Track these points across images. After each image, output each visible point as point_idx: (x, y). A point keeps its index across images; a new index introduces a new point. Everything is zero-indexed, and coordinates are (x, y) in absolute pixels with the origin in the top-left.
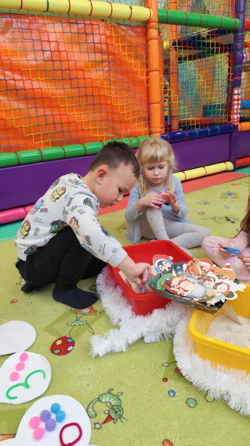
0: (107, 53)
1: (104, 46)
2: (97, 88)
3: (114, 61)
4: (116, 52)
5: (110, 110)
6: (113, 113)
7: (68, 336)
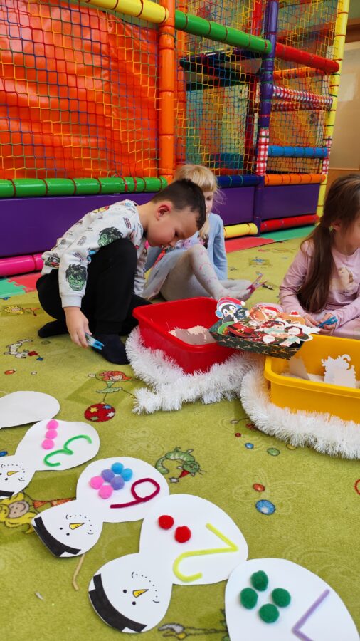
0: (109, 57)
1: (104, 47)
2: (93, 104)
3: (116, 69)
4: (120, 58)
5: (108, 136)
6: (112, 141)
7: (102, 403)
